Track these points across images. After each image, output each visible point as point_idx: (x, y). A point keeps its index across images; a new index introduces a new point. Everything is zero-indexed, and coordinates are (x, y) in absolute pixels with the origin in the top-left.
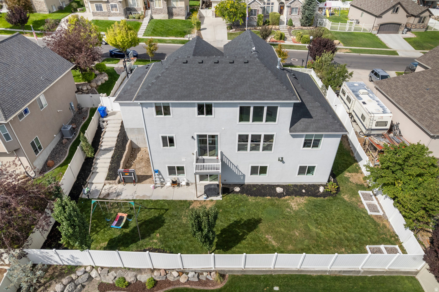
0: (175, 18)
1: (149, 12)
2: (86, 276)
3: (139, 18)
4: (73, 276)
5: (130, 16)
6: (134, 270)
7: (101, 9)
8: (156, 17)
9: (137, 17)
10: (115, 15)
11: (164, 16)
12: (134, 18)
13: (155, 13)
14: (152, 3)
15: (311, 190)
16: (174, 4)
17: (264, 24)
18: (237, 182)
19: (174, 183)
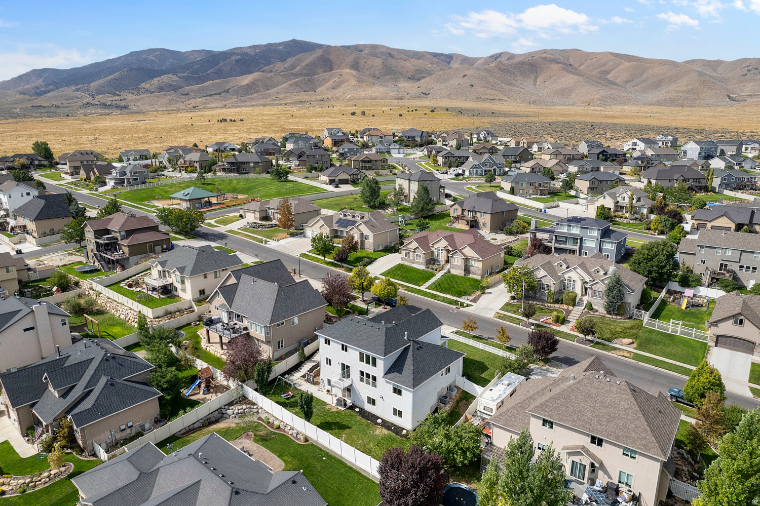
0: (471, 276)
1: (448, 266)
2: (256, 410)
3: (437, 270)
4: (252, 407)
5: (431, 266)
6: (275, 417)
7: (409, 257)
8: (453, 272)
9: (435, 269)
10: (418, 263)
11: (459, 272)
12: (433, 269)
13: (453, 268)
14: (452, 259)
15: (397, 430)
16: (473, 263)
17: (557, 301)
18: (360, 406)
19: (328, 391)
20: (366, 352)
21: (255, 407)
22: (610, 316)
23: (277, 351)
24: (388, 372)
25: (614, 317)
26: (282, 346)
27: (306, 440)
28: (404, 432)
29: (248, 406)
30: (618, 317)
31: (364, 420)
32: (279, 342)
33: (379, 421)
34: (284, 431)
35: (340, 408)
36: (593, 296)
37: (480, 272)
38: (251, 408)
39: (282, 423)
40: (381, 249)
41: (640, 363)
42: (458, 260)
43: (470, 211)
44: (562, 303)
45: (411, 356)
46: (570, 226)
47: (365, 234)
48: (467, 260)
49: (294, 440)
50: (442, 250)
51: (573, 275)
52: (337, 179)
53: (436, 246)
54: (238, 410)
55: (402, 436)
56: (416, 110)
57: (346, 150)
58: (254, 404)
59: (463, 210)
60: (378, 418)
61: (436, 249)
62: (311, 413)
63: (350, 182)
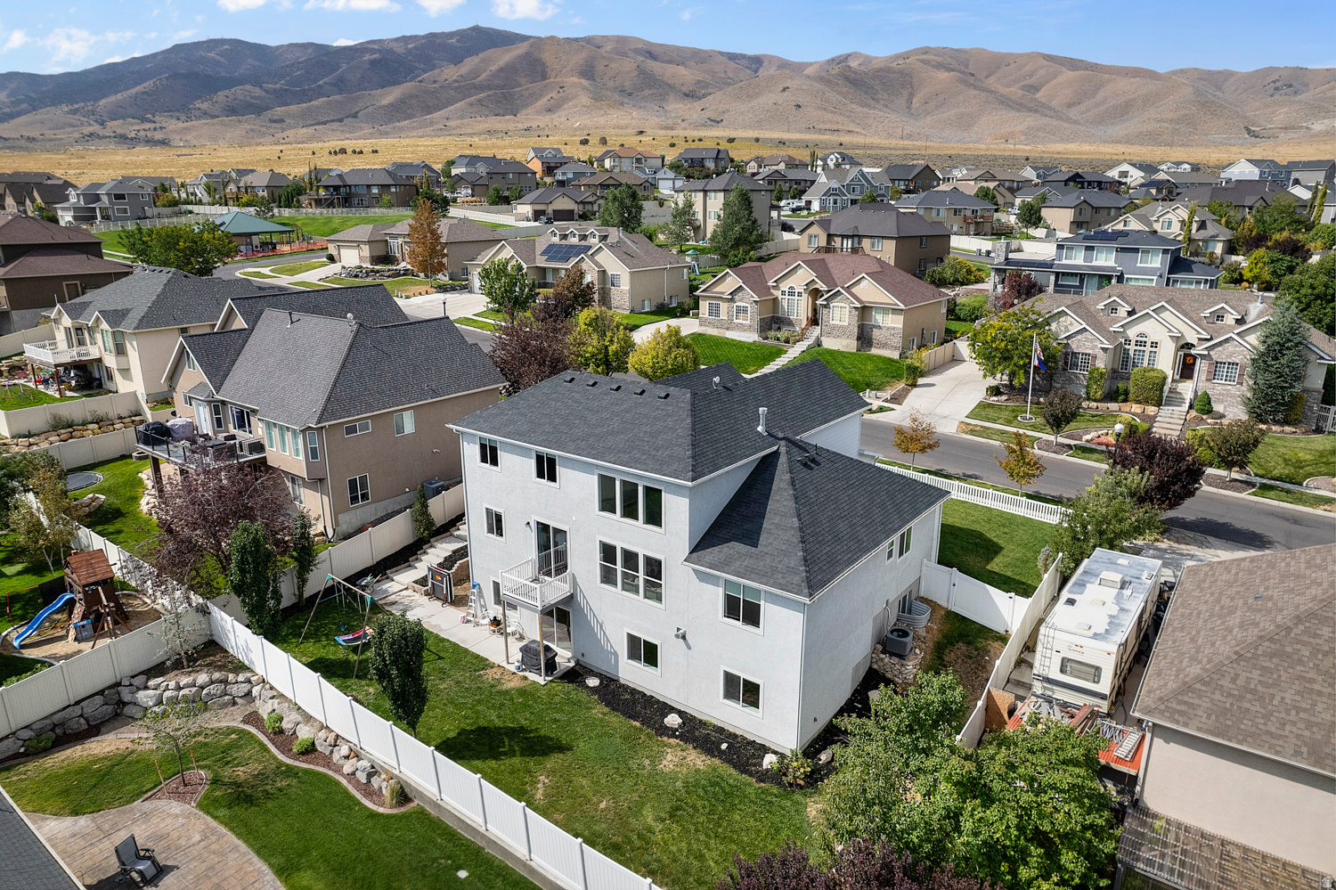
0: (874, 351)
1: (816, 331)
2: (245, 688)
3: (787, 341)
4: (231, 677)
5: (772, 334)
7: (718, 314)
8: (829, 343)
9: (782, 339)
10: (741, 327)
11: (847, 344)
12: (778, 339)
13: (829, 334)
14: (825, 311)
15: (743, 753)
16: (879, 318)
17: (1112, 396)
18: (604, 668)
19: (495, 622)
20: (622, 473)
21: (241, 678)
22: (1266, 427)
23: (349, 510)
24: (706, 541)
25: (1278, 428)
26: (365, 497)
27: (403, 795)
28: (769, 761)
29: (217, 675)
30: (1288, 429)
31: (616, 719)
32: (353, 483)
33: (673, 720)
34: (327, 760)
35: (532, 677)
36: (1213, 375)
37: (897, 341)
38: (225, 682)
39: (322, 734)
40: (647, 309)
42: (841, 314)
43: (847, 237)
44: (1125, 401)
45: (783, 485)
46: (1092, 248)
47: (610, 273)
48: (864, 310)
49: (358, 796)
50: (800, 294)
51: (1151, 329)
52: (550, 209)
53: (785, 286)
54: (179, 688)
55: (764, 776)
56: (700, 140)
57: (570, 176)
58: (240, 667)
59: (830, 237)
60: (667, 709)
61: (783, 293)
62: (421, 696)
63: (576, 217)
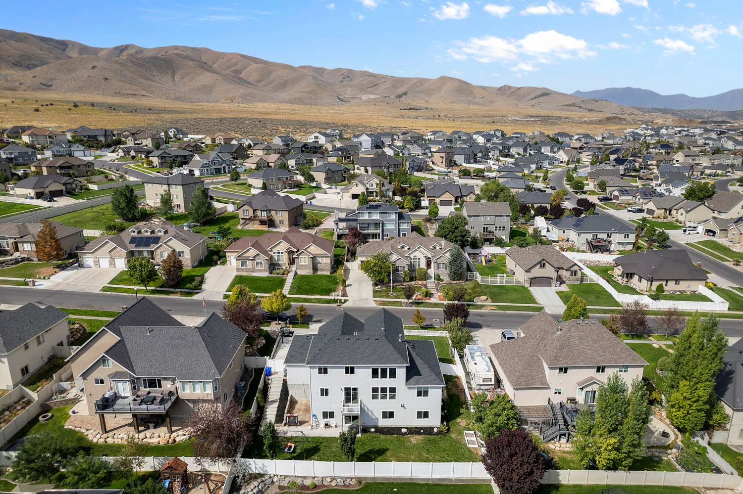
0: (319, 273)
1: (294, 267)
3: (283, 274)
4: (262, 479)
5: (275, 271)
6: (301, 477)
7: (246, 266)
8: (300, 272)
9: (281, 273)
10: (260, 271)
11: (308, 272)
12: (278, 274)
13: (300, 269)
14: (297, 260)
15: (428, 431)
16: (320, 260)
17: (412, 279)
18: (373, 424)
19: (326, 425)
20: (379, 366)
21: (267, 477)
22: (455, 282)
24: (408, 377)
25: (458, 282)
27: (360, 482)
28: (435, 430)
29: (259, 480)
30: (461, 281)
31: (389, 437)
32: (224, 394)
33: (404, 430)
34: (325, 486)
36: (438, 268)
37: (329, 268)
38: (263, 481)
39: (316, 479)
40: (196, 264)
41: (506, 312)
42: (304, 260)
43: (264, 211)
44: (416, 280)
46: (371, 213)
47: (177, 250)
48: (314, 258)
49: (344, 489)
50: (282, 253)
51: (418, 254)
52: (47, 191)
53: (275, 250)
54: (252, 490)
55: (437, 434)
57: (17, 154)
58: (262, 475)
59: (254, 211)
60: (400, 429)
61: (274, 253)
63: (65, 193)
